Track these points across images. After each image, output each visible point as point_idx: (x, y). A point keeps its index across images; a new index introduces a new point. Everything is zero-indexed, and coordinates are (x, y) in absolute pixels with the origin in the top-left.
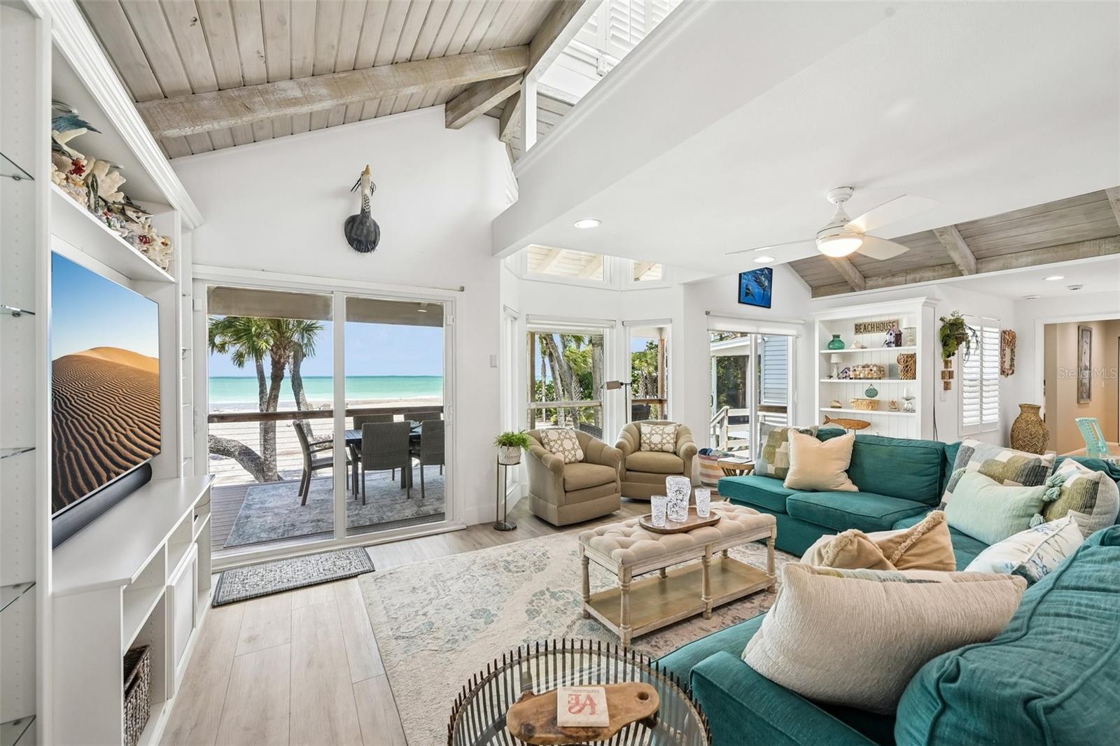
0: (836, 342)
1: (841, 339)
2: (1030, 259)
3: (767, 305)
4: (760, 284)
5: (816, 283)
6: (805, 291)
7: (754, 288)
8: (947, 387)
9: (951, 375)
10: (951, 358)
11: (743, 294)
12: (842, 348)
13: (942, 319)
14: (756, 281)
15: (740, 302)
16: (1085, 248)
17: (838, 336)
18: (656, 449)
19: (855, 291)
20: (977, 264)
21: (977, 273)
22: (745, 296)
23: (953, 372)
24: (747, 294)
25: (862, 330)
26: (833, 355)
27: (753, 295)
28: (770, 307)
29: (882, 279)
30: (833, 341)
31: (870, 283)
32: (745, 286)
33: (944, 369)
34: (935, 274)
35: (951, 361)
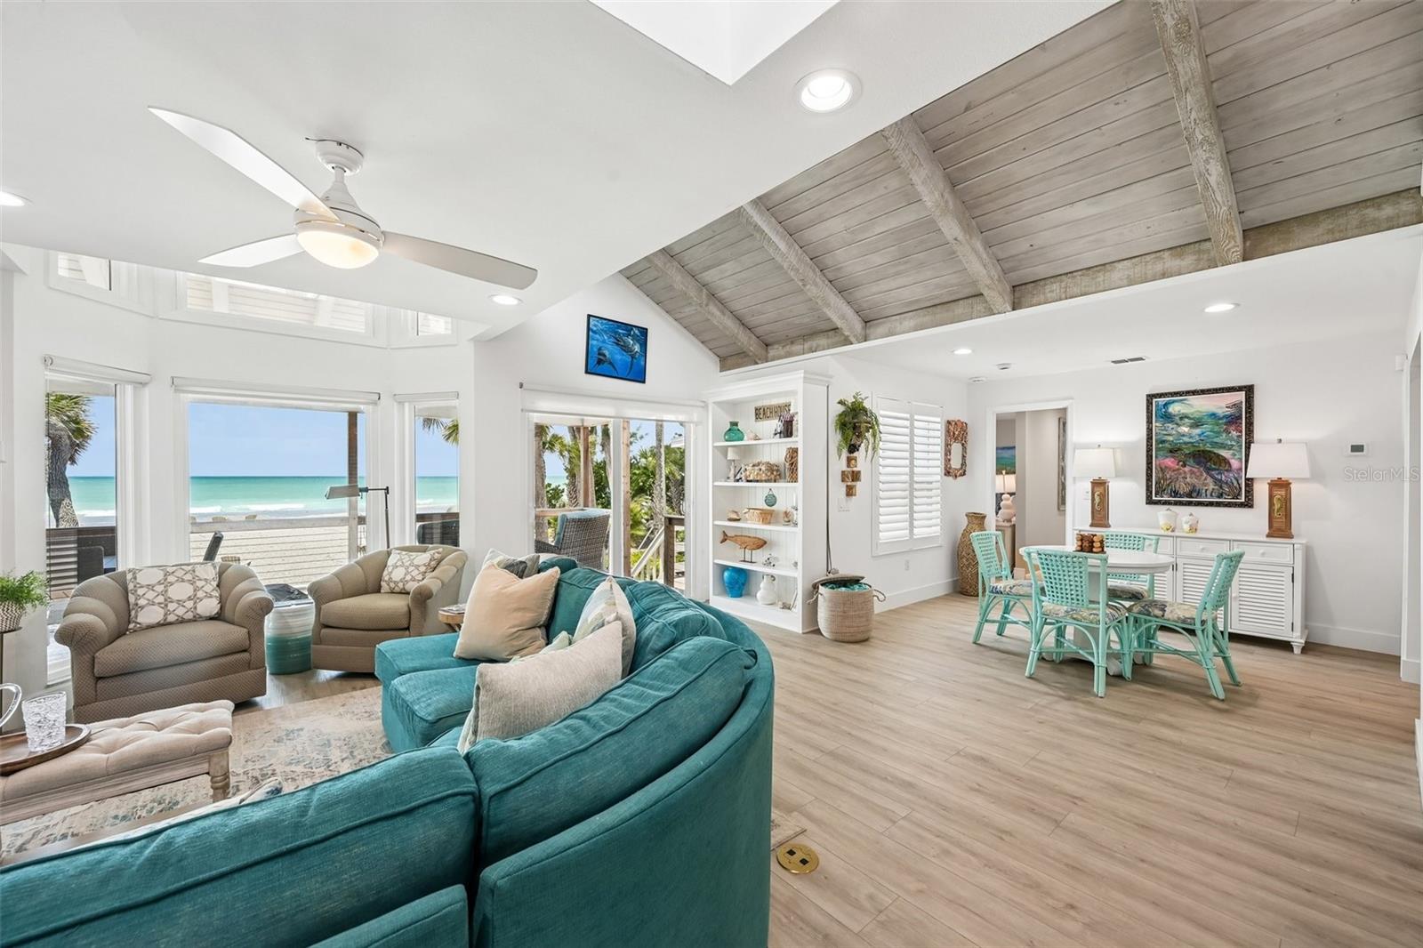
0: (733, 431)
1: (739, 427)
2: (912, 323)
3: (640, 377)
4: (626, 349)
5: (723, 352)
6: (708, 362)
7: (611, 351)
8: (850, 492)
9: (856, 476)
10: (856, 454)
11: (593, 362)
12: (742, 440)
13: (841, 402)
14: (617, 344)
15: (587, 372)
16: (960, 309)
17: (736, 424)
18: (397, 589)
19: (757, 363)
20: (865, 328)
21: (865, 341)
22: (597, 364)
23: (859, 472)
24: (600, 362)
25: (761, 416)
26: (729, 449)
27: (610, 363)
28: (644, 382)
29: (783, 347)
30: (730, 430)
31: (772, 353)
32: (595, 350)
33: (845, 468)
34: (830, 341)
35: (855, 459)
